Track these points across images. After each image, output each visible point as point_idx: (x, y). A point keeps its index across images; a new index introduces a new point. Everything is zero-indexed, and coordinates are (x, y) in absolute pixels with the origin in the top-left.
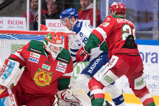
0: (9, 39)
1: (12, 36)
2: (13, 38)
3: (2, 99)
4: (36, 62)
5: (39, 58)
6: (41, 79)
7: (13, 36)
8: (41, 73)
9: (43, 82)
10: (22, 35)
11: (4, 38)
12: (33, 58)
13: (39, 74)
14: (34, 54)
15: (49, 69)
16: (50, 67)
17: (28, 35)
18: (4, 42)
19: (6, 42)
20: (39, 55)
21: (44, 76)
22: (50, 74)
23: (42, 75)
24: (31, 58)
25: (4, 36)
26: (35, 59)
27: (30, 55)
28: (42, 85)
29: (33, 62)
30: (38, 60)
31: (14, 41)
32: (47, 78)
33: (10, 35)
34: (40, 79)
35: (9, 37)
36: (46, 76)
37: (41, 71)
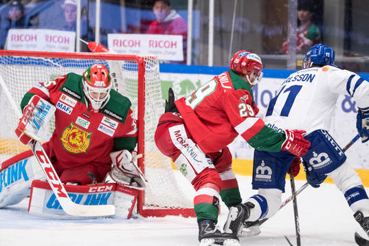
0: (48, 65)
1: (52, 61)
2: (54, 64)
3: (23, 161)
4: (68, 112)
5: (74, 106)
6: (73, 142)
7: (54, 62)
8: (74, 131)
9: (75, 146)
10: (69, 59)
11: (39, 64)
12: (64, 105)
13: (71, 132)
14: (68, 97)
15: (87, 127)
16: (89, 123)
17: (78, 60)
18: (39, 71)
19: (43, 71)
20: (75, 102)
21: (77, 137)
22: (88, 134)
23: (74, 135)
24: (61, 103)
25: (38, 60)
26: (67, 107)
27: (61, 99)
28: (75, 151)
29: (63, 110)
30: (72, 109)
31: (55, 69)
32: (82, 141)
33: (49, 60)
34: (71, 141)
35: (48, 62)
36: (82, 138)
37: (74, 128)
